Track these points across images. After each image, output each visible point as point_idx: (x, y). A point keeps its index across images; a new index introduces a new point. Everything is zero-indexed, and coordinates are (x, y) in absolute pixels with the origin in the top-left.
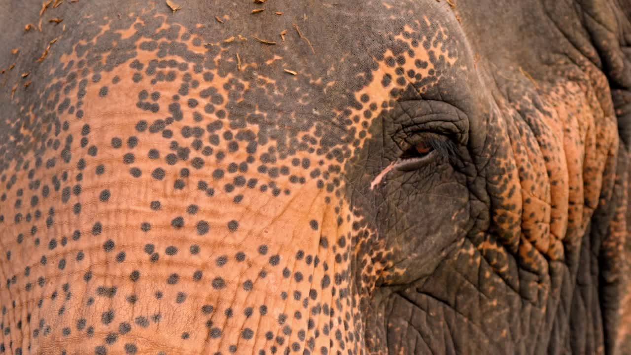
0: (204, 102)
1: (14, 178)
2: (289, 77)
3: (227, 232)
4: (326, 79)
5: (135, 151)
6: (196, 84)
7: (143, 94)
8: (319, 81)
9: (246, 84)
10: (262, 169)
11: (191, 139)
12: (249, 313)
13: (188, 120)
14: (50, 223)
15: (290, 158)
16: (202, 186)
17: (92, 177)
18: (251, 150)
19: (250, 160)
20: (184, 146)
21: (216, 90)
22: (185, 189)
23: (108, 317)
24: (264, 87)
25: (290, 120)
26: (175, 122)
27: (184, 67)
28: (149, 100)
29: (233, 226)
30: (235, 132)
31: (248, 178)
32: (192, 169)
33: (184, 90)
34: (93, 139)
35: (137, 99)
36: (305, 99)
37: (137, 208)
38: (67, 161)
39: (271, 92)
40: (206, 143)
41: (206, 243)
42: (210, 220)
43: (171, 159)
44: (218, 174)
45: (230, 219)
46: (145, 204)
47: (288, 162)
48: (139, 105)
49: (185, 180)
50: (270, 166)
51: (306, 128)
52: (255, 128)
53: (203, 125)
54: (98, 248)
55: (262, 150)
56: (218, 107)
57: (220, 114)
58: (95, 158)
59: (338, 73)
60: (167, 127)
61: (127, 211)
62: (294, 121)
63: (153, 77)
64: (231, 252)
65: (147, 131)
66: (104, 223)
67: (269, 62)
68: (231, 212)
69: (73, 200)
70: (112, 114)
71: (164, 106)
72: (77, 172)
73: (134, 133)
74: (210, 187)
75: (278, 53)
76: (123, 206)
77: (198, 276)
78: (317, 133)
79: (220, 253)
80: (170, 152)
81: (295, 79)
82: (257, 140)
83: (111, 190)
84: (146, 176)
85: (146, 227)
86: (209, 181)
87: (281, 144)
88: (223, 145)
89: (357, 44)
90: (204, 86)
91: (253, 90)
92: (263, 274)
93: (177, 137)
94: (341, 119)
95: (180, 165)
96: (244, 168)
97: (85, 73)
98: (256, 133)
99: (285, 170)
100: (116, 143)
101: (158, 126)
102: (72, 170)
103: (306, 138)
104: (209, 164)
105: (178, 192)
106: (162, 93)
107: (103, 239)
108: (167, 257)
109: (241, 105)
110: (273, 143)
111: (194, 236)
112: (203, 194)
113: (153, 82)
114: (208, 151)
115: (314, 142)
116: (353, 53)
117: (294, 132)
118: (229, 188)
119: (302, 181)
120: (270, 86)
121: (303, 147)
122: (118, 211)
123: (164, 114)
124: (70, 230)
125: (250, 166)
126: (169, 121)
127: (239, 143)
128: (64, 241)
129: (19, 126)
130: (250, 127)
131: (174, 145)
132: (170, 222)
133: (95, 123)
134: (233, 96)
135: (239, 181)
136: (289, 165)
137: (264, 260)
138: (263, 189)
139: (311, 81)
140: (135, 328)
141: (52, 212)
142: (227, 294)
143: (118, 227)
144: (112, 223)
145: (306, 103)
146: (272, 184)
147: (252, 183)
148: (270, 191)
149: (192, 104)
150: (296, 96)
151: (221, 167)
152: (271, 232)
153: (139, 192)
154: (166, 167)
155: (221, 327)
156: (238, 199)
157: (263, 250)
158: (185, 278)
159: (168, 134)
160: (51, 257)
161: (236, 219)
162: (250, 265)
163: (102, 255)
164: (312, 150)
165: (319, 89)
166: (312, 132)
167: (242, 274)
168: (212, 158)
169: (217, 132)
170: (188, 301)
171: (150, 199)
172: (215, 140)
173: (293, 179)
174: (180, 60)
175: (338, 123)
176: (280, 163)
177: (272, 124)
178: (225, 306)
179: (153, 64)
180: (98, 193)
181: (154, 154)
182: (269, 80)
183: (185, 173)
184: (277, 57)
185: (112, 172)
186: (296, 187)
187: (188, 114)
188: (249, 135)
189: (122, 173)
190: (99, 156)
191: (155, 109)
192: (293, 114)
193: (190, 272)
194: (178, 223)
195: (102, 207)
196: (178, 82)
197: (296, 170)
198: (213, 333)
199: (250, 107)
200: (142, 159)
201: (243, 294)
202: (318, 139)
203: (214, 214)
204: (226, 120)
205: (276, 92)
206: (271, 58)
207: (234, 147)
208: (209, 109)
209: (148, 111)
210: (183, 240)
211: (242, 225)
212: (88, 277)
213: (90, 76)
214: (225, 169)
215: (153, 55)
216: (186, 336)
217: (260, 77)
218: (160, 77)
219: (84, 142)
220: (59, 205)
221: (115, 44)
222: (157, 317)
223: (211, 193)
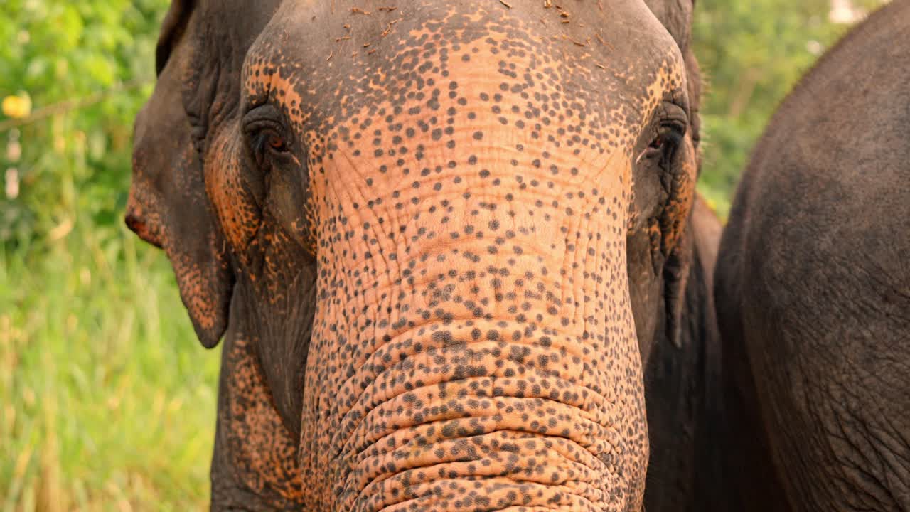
0: (547, 77)
1: (368, 122)
2: (601, 70)
3: (571, 175)
4: (628, 74)
5: (500, 104)
6: (540, 63)
7: (502, 63)
8: (622, 75)
9: (571, 70)
10: (591, 133)
11: (541, 103)
12: (591, 237)
13: (537, 88)
14: (419, 156)
15: (608, 127)
16: (551, 139)
17: (465, 121)
18: (582, 117)
19: (582, 124)
20: (537, 107)
21: (553, 70)
22: (539, 139)
23: (494, 225)
24: (583, 74)
25: (604, 100)
26: (529, 87)
27: (530, 49)
28: (507, 68)
29: (574, 172)
30: (569, 103)
31: (582, 137)
32: (543, 125)
33: (533, 65)
34: (461, 92)
35: (498, 67)
36: (613, 87)
37: (507, 148)
38: (436, 108)
39: (589, 79)
40: (551, 108)
41: (557, 181)
42: (559, 165)
43: (528, 115)
44: (561, 132)
45: (573, 166)
46: (512, 146)
47: (606, 130)
48: (501, 71)
49: (538, 132)
50: (596, 131)
51: (617, 107)
52: (582, 102)
53: (548, 93)
54: (475, 175)
55: (589, 118)
56: (557, 83)
57: (558, 87)
58: (465, 107)
59: (636, 70)
60: (524, 91)
61: (499, 149)
62: (607, 100)
63: (508, 52)
64: (576, 191)
65: (510, 92)
66: (478, 155)
67: (583, 58)
68: (572, 162)
69: (446, 138)
70: (476, 75)
71: (520, 74)
72: (447, 117)
73: (499, 91)
74: (556, 140)
75: (588, 52)
76: (495, 145)
77: (555, 205)
78: (624, 112)
79: (568, 190)
80: (527, 109)
81: (604, 71)
82: (585, 110)
83: (484, 132)
84: (511, 125)
85: (514, 163)
86: (555, 135)
87: (601, 116)
88: (563, 111)
89: (646, 52)
90: (545, 66)
91: (577, 75)
92: (595, 210)
93: (532, 99)
94: (638, 105)
95: (534, 121)
96: (578, 130)
97: (442, 43)
98: (584, 106)
99: (606, 136)
100: (484, 97)
101: (517, 89)
102: (442, 115)
103: (616, 114)
104: (554, 123)
105: (535, 140)
106: (517, 64)
107: (479, 167)
108: (532, 187)
109: (569, 84)
110: (597, 115)
111: (549, 174)
112: (552, 145)
113: (509, 55)
114: (553, 114)
115: (622, 118)
116: (645, 58)
117: (609, 109)
118: (570, 143)
119: (616, 145)
120: (587, 74)
121: (615, 120)
122: (491, 148)
123: (520, 80)
124: (445, 161)
125: (582, 128)
126: (525, 86)
127: (573, 111)
128: (438, 169)
129: (367, 81)
130: (578, 100)
131: (530, 105)
132: (531, 162)
133: (460, 80)
134: (564, 77)
135: (576, 139)
136: (608, 132)
137: (596, 199)
138: (593, 147)
139: (616, 75)
140: (519, 235)
141: (421, 148)
142: (576, 219)
143: (492, 160)
144: (486, 155)
145: (615, 90)
146: (599, 145)
147: (585, 142)
148: (597, 149)
149: (540, 77)
150: (607, 84)
151: (562, 127)
152: (599, 179)
153: (507, 136)
154: (525, 120)
155: (574, 244)
156: (577, 152)
157: (595, 192)
158: (547, 204)
159: (525, 96)
160: (425, 182)
161: (576, 166)
162: (587, 202)
163: (478, 180)
164: (621, 124)
165: (623, 80)
166: (620, 111)
167: (583, 207)
168: (556, 119)
169: (558, 101)
170: (552, 221)
171: (516, 142)
172: (556, 106)
173: (611, 143)
174: (526, 43)
175: (636, 107)
176: (602, 130)
177: (593, 101)
178: (575, 229)
179: (505, 42)
180: (472, 133)
181: (515, 109)
182: (585, 69)
183: (539, 127)
184: (587, 55)
185: (482, 119)
186: (612, 148)
187: (537, 83)
188: (579, 106)
189: (492, 119)
190: (469, 105)
191: (514, 75)
192: (606, 96)
193: (551, 201)
194: (537, 164)
195: (476, 143)
196: (527, 59)
197: (612, 137)
198: (569, 248)
199: (576, 86)
200: (506, 111)
201: (585, 222)
202: (625, 117)
203: (560, 160)
204: (562, 93)
205: (592, 79)
206: (583, 55)
207: (570, 113)
208: (551, 83)
209: (508, 77)
210: (541, 177)
211: (581, 171)
212: (467, 196)
213: (449, 46)
214: (566, 128)
215: (503, 36)
216: (553, 247)
217: (580, 67)
218: (514, 52)
219: (452, 95)
220: (429, 142)
221: (466, 24)
222: (533, 229)
223: (558, 145)
